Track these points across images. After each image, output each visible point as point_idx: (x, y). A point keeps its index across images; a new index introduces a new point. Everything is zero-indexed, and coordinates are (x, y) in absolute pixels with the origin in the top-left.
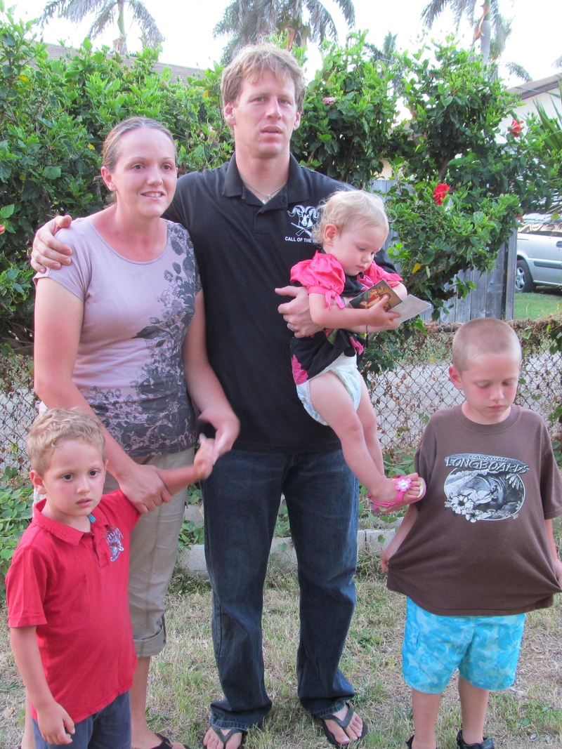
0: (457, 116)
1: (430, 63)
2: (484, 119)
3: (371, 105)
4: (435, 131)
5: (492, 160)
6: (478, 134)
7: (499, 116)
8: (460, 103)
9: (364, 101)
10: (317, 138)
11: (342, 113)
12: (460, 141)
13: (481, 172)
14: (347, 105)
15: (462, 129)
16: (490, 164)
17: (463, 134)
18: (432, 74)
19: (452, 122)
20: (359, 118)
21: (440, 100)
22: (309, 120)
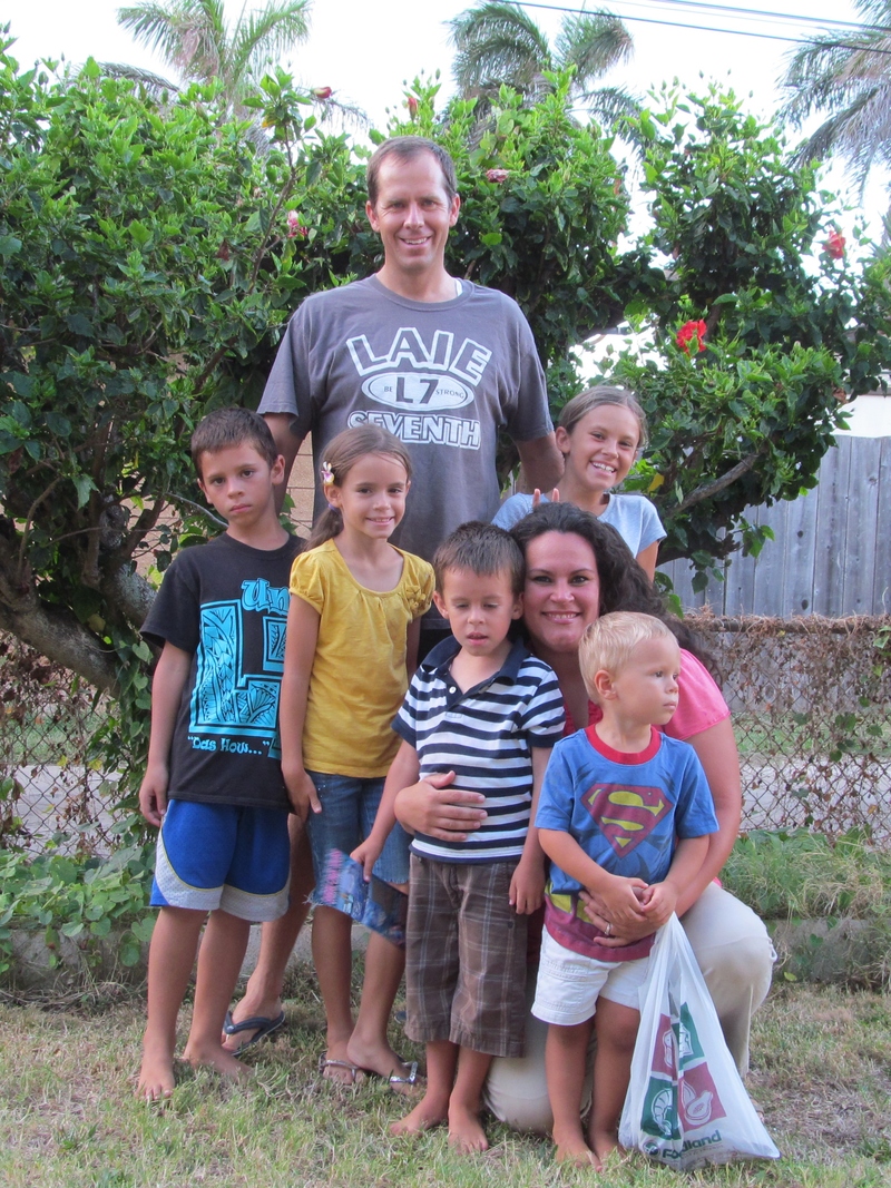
0: (730, 219)
1: (687, 131)
2: (780, 227)
3: (572, 187)
4: (692, 247)
5: (792, 297)
6: (769, 252)
7: (804, 220)
8: (736, 197)
9: (557, 178)
10: (479, 242)
11: (521, 201)
12: (737, 263)
13: (771, 317)
14: (529, 185)
15: (741, 244)
16: (790, 303)
17: (742, 251)
18: (690, 149)
19: (721, 229)
20: (549, 209)
21: (696, 188)
22: (467, 212)
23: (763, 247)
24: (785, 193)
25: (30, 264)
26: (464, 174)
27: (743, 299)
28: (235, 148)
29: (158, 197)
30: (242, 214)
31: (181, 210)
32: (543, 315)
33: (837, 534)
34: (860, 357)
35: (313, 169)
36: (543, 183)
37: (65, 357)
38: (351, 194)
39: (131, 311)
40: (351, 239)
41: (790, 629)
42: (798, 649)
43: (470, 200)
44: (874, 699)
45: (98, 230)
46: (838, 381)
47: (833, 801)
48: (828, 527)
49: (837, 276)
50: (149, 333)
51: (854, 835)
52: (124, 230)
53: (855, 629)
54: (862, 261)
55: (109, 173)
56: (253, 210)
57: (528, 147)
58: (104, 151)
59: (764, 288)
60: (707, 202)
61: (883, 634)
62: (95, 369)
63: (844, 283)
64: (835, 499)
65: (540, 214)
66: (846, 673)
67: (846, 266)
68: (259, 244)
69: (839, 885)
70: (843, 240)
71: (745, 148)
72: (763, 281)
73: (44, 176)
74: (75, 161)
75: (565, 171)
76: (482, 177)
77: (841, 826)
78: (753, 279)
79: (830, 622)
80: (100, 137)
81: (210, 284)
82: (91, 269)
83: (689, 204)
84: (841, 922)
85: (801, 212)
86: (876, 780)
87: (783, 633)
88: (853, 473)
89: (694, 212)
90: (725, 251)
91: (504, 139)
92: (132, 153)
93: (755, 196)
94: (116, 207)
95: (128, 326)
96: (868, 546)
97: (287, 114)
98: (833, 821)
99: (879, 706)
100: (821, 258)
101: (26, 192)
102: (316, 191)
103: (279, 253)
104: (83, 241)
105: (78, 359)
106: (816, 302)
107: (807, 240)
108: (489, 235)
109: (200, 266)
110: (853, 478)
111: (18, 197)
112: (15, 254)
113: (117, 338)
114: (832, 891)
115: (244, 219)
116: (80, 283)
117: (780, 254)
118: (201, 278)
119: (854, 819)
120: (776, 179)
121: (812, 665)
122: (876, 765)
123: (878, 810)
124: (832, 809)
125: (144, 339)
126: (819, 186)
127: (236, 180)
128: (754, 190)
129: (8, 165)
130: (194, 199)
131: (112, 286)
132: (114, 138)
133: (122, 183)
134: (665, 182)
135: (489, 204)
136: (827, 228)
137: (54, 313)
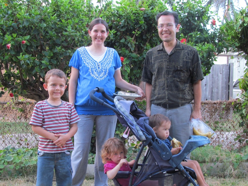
0: (191, 17)
2: (202, 19)
3: (158, 11)
4: (183, 23)
5: (205, 33)
6: (199, 24)
7: (207, 17)
8: (192, 13)
9: (155, 9)
10: (139, 23)
11: (148, 15)
12: (193, 27)
13: (200, 38)
14: (149, 11)
15: (194, 22)
16: (204, 35)
17: (194, 24)
18: (183, 3)
19: (190, 20)
20: (153, 16)
21: (184, 11)
22: (136, 17)
23: (198, 23)
24: (203, 12)
25: (48, 30)
26: (136, 9)
27: (194, 34)
28: (89, 4)
29: (73, 15)
30: (91, 18)
31: (78, 18)
32: (152, 38)
33: (213, 85)
34: (219, 46)
35: (105, 8)
36: (152, 11)
37: (55, 48)
38: (112, 14)
39: (68, 38)
40: (113, 23)
41: (205, 103)
42: (206, 107)
43: (137, 15)
44: (223, 118)
45: (61, 22)
46: (215, 51)
47: (214, 139)
48: (211, 83)
49: (214, 29)
50: (72, 43)
51: (219, 146)
52: (67, 22)
53: (218, 103)
54: (220, 26)
55: (63, 10)
56: (93, 17)
57: (149, 3)
58: (62, 6)
59: (198, 32)
60: (186, 14)
61: (224, 104)
62: (61, 50)
63: (216, 30)
64: (213, 77)
65: (151, 17)
66: (217, 113)
67: (216, 26)
69: (216, 156)
70: (215, 21)
71: (194, 3)
72: (198, 30)
73: (50, 11)
74: (56, 9)
75: (157, 8)
76: (139, 10)
77: (216, 145)
78: (196, 30)
79: (213, 102)
80: (61, 3)
81: (84, 33)
82: (60, 30)
83: (182, 15)
84: (217, 164)
85: (206, 16)
86: (223, 135)
87: (203, 104)
88: (217, 72)
89: (184, 16)
90: (190, 24)
91: (144, 2)
92: (68, 6)
93: (197, 13)
94: (65, 17)
95: (67, 42)
96: (220, 87)
98: (214, 144)
99: (224, 119)
100: (211, 25)
101: (47, 14)
102: (105, 14)
104: (58, 24)
105: (58, 48)
106: (210, 34)
107: (208, 21)
108: (141, 22)
109: (82, 29)
110: (217, 73)
111: (45, 15)
112: (45, 27)
113: (65, 44)
114: (215, 157)
115: (91, 19)
116: (57, 33)
117: (202, 25)
118: (83, 31)
119: (219, 143)
120: (201, 9)
121: (209, 111)
122: (223, 132)
123: (224, 141)
124: (214, 141)
125: (71, 44)
126: (210, 10)
127: (89, 11)
128: (196, 11)
129: (43, 9)
130: (81, 15)
131: (64, 33)
132: (64, 3)
133: (66, 12)
134: (177, 10)
135: (141, 15)
136: (212, 19)
137: (53, 39)
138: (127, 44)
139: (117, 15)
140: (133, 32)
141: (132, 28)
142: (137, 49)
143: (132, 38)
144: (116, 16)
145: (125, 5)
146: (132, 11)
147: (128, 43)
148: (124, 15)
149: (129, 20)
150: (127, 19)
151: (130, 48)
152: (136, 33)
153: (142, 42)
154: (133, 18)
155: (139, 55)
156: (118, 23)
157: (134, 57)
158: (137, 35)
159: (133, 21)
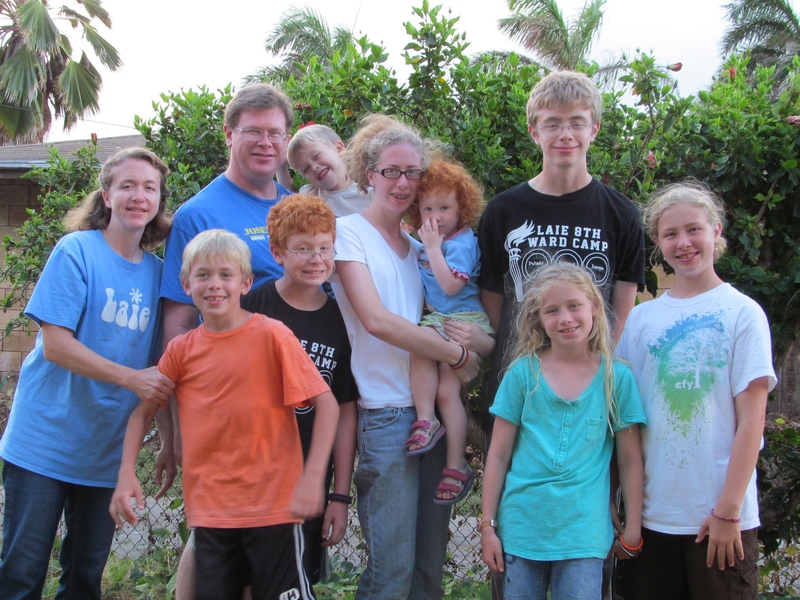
10: (779, 166)
22: (771, 145)
26: (769, 120)
28: (613, 109)
30: (617, 154)
35: (668, 122)
38: (687, 137)
40: (687, 167)
43: (773, 138)
45: (520, 165)
52: (537, 165)
56: (626, 150)
68: (628, 173)
73: (485, 132)
74: (502, 120)
76: (781, 121)
80: (519, 104)
91: (798, 94)
94: (531, 150)
97: (650, 85)
101: (475, 143)
103: (641, 179)
104: (510, 173)
108: (788, 162)
115: (619, 157)
127: (613, 131)
129: (464, 126)
135: (787, 140)
138: (737, 236)
139: (703, 138)
140: (759, 197)
141: (754, 182)
142: (768, 254)
143: (752, 215)
144: (698, 141)
145: (732, 106)
146: (757, 125)
147: (740, 232)
148: (727, 138)
149: (747, 155)
150: (739, 151)
151: (747, 248)
152: (767, 198)
153: (789, 230)
154: (758, 148)
155: (777, 275)
156: (703, 165)
157: (759, 280)
158: (771, 206)
159: (759, 161)
